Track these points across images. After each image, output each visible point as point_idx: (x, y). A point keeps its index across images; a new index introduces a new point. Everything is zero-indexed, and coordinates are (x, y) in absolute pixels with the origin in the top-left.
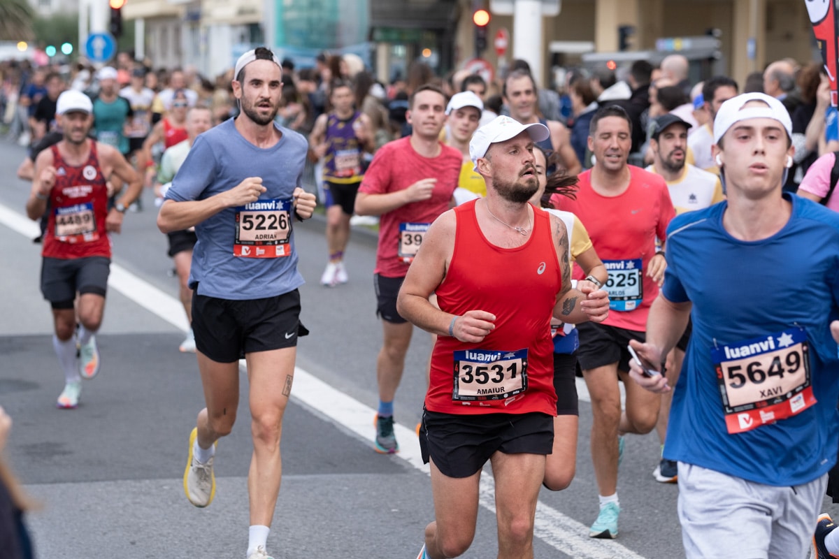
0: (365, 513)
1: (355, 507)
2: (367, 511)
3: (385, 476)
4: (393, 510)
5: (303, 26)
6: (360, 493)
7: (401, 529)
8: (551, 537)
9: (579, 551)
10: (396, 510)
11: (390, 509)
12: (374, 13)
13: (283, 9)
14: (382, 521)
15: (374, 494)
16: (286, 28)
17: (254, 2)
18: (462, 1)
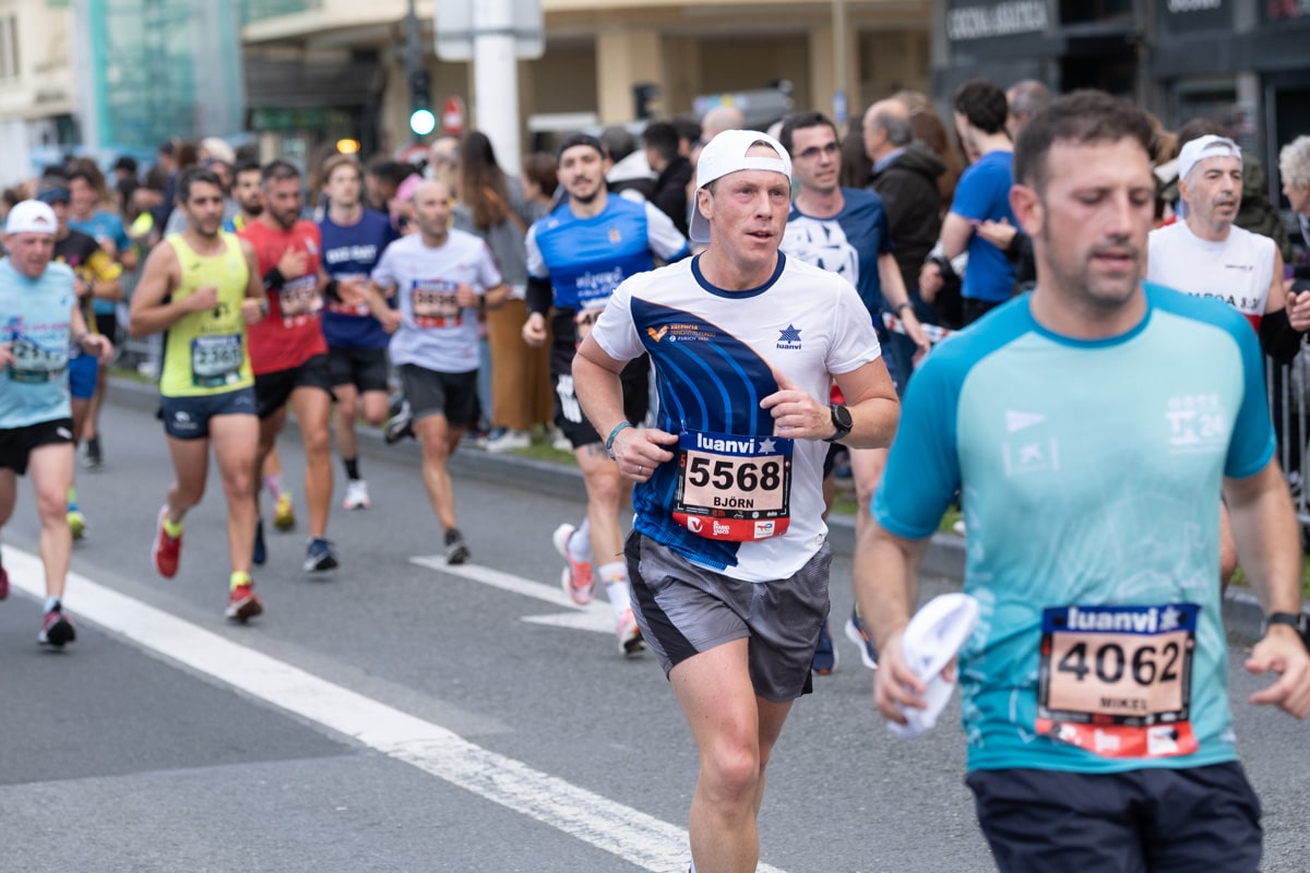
0: (296, 815)
1: (280, 807)
2: (297, 812)
3: (322, 761)
4: (339, 809)
5: (141, 113)
6: (286, 787)
7: (353, 834)
8: (585, 829)
9: (630, 846)
10: (344, 808)
11: (333, 807)
12: (252, 86)
13: (108, 89)
14: (323, 826)
15: (307, 787)
16: (114, 118)
17: (62, 79)
18: (389, 57)
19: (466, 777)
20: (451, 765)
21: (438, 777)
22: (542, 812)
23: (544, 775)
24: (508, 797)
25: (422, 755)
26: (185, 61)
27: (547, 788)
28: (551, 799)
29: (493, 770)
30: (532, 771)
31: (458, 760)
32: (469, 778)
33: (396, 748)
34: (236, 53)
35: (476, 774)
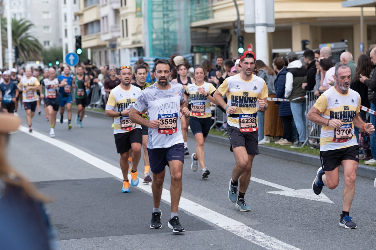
0: (198, 246)
1: (194, 244)
3: (206, 231)
4: (211, 245)
5: (162, 47)
6: (196, 238)
11: (209, 244)
12: (192, 39)
13: (153, 40)
14: (206, 249)
15: (202, 238)
17: (139, 37)
18: (232, 32)
19: (247, 237)
20: (243, 233)
21: (239, 236)
22: (269, 247)
23: (270, 237)
24: (259, 243)
25: (235, 230)
26: (174, 32)
27: (270, 240)
28: (271, 243)
29: (255, 235)
30: (266, 235)
31: (245, 232)
32: (248, 237)
33: (228, 228)
34: (189, 30)
35: (250, 236)
